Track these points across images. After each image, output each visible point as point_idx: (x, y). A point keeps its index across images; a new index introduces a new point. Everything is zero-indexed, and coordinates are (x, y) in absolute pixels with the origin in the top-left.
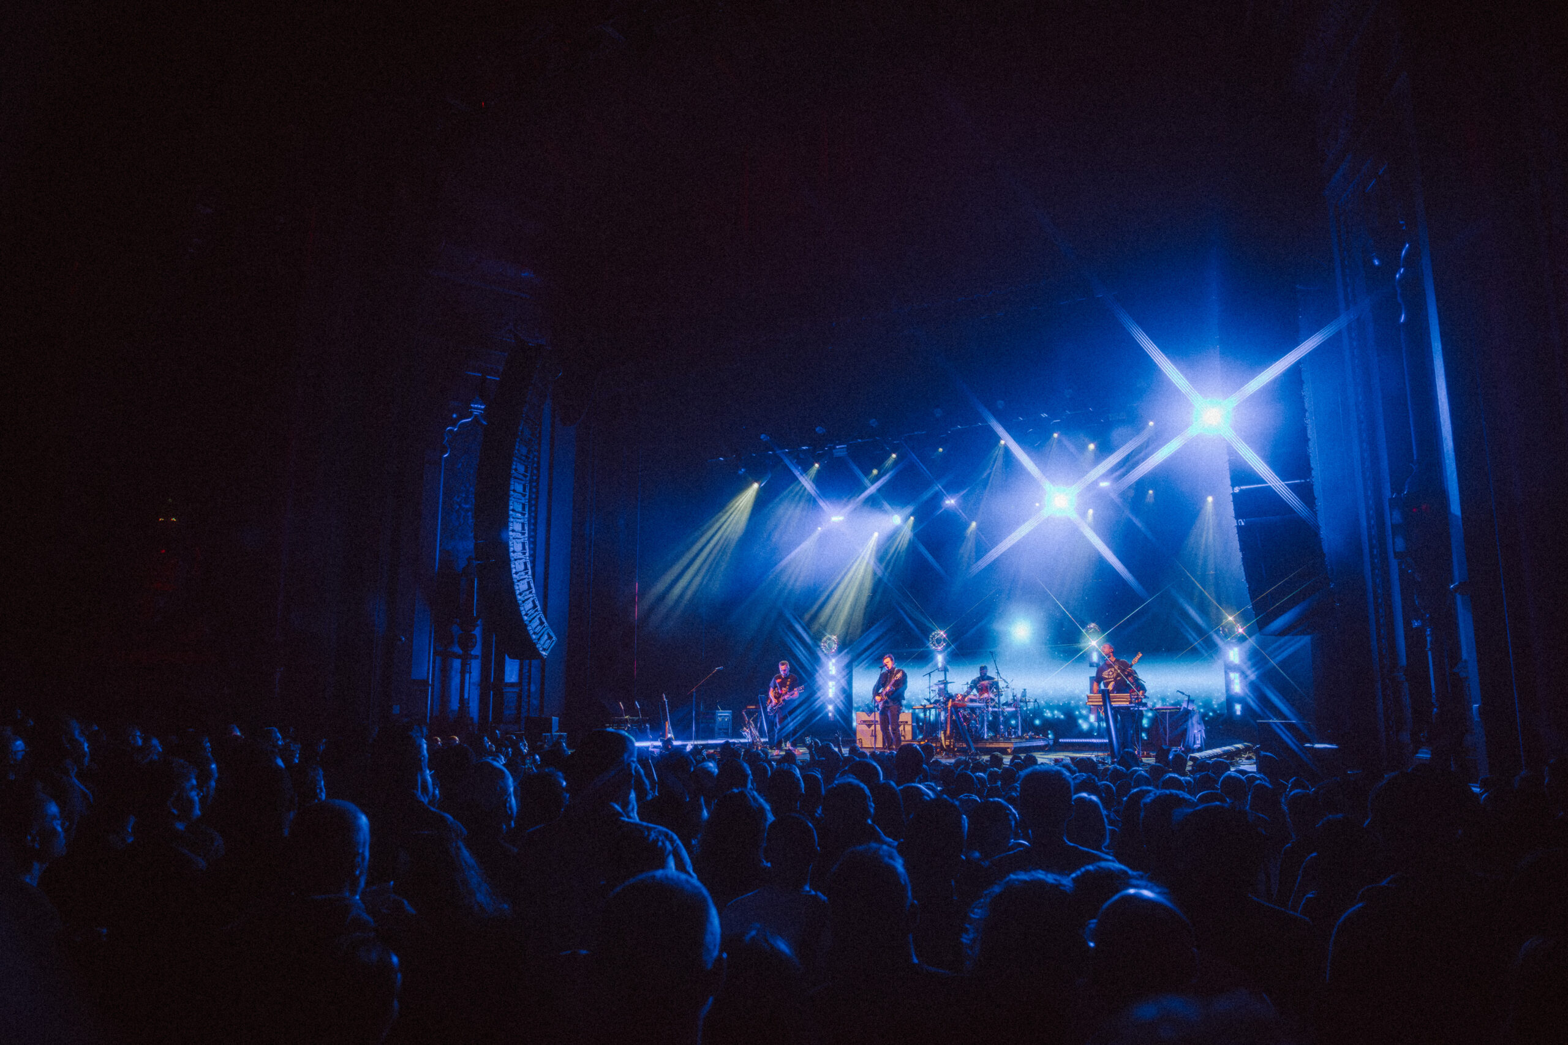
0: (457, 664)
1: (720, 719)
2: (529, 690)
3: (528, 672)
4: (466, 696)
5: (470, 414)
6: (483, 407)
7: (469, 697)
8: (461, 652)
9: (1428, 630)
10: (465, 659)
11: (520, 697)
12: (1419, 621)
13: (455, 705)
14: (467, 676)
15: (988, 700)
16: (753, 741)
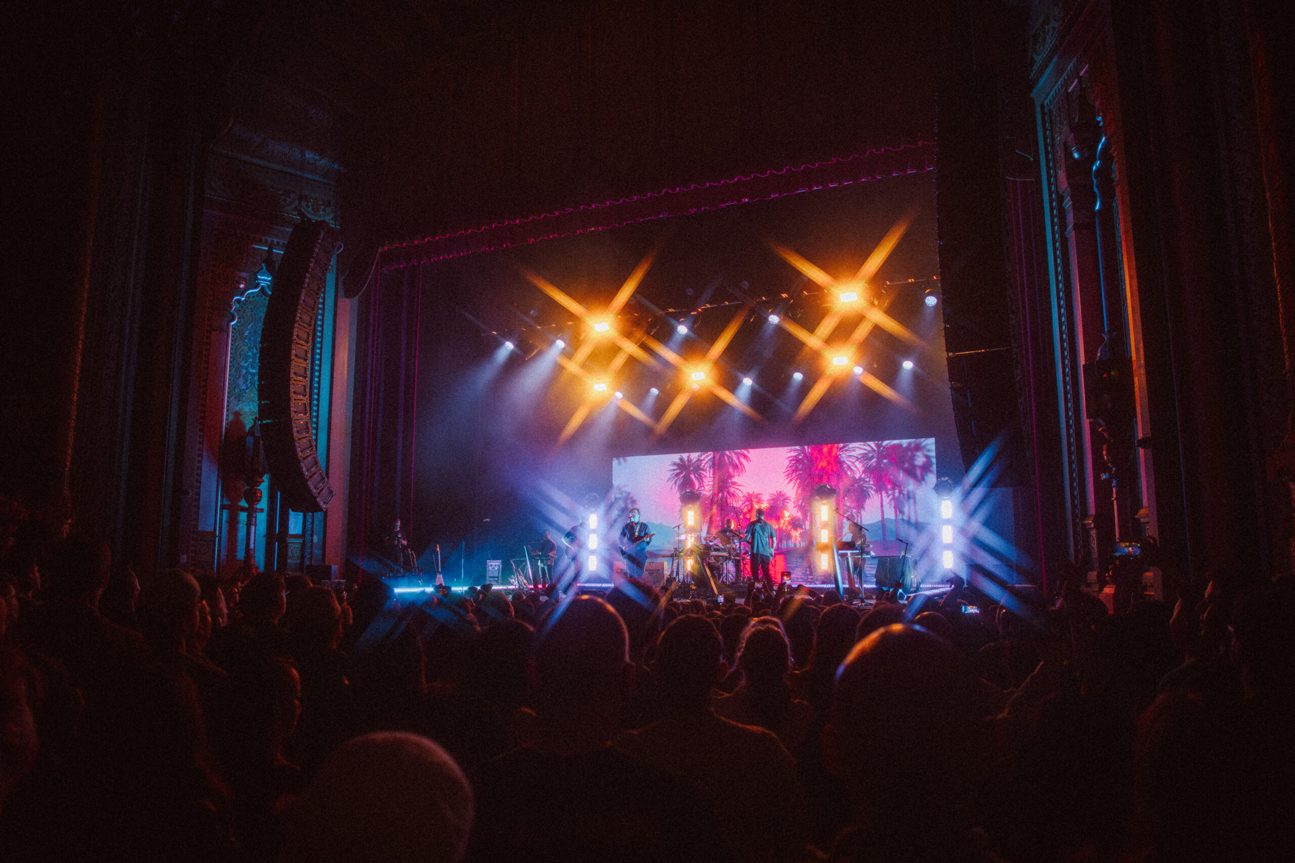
0: (243, 516)
1: (490, 568)
2: (312, 540)
3: (310, 525)
4: (252, 546)
5: (257, 286)
6: (269, 279)
7: (254, 547)
8: (247, 505)
9: (1114, 482)
10: (251, 512)
11: (303, 545)
12: (1107, 474)
13: (241, 554)
14: (253, 528)
15: (730, 549)
16: (519, 587)
